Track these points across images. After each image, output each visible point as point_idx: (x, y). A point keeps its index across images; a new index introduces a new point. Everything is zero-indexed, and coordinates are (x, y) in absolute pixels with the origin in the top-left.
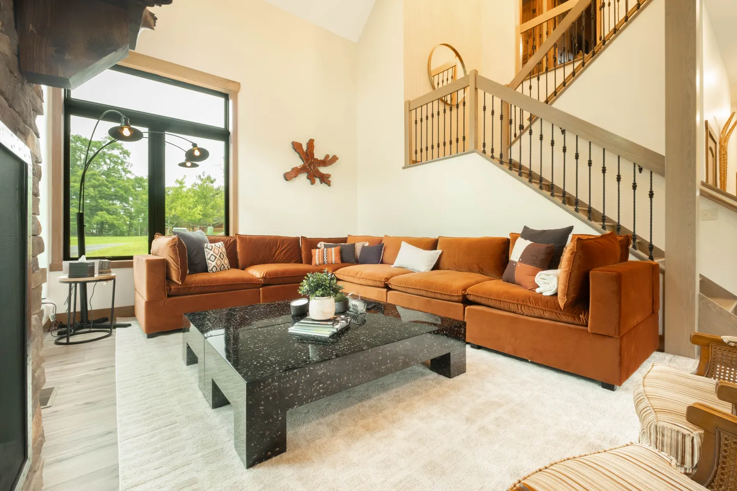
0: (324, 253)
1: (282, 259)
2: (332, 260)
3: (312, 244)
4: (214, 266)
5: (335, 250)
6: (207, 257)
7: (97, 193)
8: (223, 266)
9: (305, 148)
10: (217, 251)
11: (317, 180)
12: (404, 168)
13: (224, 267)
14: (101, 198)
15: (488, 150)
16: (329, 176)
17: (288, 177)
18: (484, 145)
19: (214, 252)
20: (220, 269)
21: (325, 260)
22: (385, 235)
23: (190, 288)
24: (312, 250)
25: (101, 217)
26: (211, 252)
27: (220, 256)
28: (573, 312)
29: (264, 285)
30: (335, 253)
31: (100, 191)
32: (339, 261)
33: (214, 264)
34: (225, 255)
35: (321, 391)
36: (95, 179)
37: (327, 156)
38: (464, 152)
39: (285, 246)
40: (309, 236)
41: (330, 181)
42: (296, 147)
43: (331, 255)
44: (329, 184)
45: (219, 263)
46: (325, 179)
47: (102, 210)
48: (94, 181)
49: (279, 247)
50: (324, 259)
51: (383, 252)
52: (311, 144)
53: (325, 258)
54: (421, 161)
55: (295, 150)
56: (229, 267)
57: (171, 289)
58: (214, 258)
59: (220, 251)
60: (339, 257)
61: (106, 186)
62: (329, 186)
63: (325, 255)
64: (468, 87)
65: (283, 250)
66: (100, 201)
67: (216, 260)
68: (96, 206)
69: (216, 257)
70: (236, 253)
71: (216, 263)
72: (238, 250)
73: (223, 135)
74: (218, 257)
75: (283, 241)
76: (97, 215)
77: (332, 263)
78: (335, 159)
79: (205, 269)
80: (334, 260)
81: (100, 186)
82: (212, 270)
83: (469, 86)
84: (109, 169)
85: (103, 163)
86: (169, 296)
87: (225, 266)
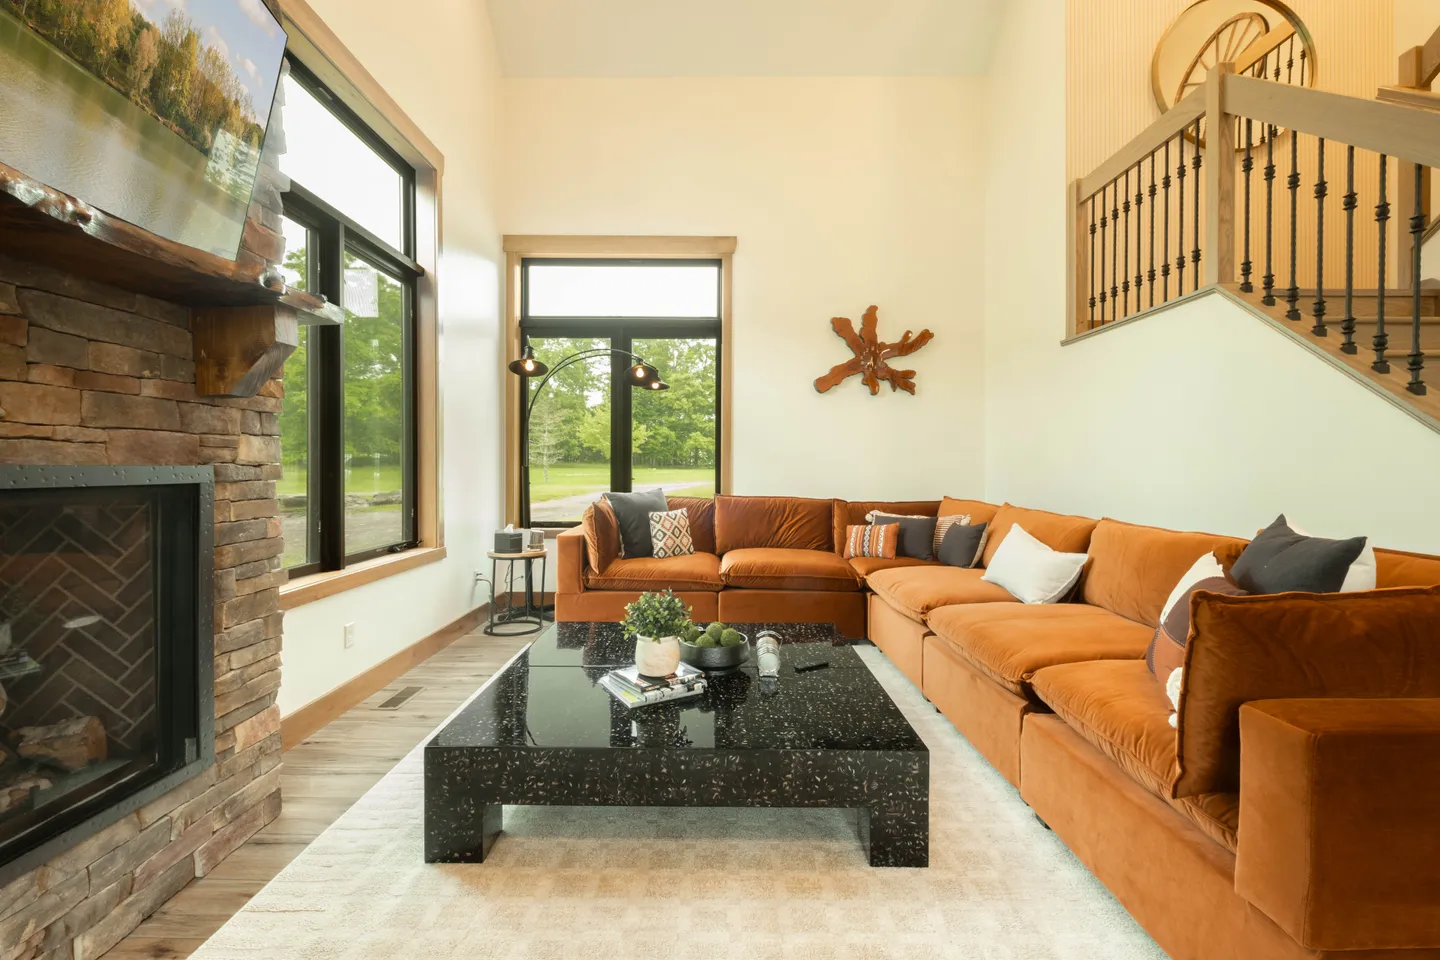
0: (864, 535)
1: (790, 540)
2: (877, 550)
3: (856, 513)
4: (661, 548)
5: (886, 531)
6: (653, 533)
7: (691, 404)
8: (678, 549)
9: (857, 326)
10: (667, 525)
11: (885, 386)
12: (1064, 343)
13: (681, 550)
14: (695, 412)
15: (1257, 279)
16: (910, 374)
17: (824, 385)
18: (1247, 268)
19: (663, 525)
20: (673, 552)
21: (866, 549)
22: (1006, 503)
23: (612, 580)
24: (849, 527)
25: (695, 440)
26: (658, 526)
27: (673, 533)
28: (1223, 815)
29: (726, 587)
30: (886, 537)
31: (694, 403)
32: (891, 554)
33: (661, 544)
34: (684, 531)
35: (541, 793)
36: (689, 385)
37: (906, 336)
38: (1199, 292)
39: (798, 517)
40: (851, 497)
41: (913, 385)
42: (841, 326)
43: (878, 537)
44: (910, 388)
45: (670, 543)
46: (903, 382)
47: (696, 430)
48: (688, 388)
49: (786, 519)
50: (863, 547)
51: (982, 541)
52: (870, 317)
53: (866, 544)
54: (1114, 319)
55: (837, 333)
56: (692, 550)
57: (588, 580)
58: (662, 535)
59: (675, 523)
60: (892, 543)
61: (702, 394)
62: (912, 392)
63: (867, 538)
64: (1205, 118)
65: (793, 525)
66: (694, 416)
67: (664, 540)
68: (690, 424)
69: (665, 534)
70: (712, 526)
71: (665, 544)
72: (716, 523)
73: (712, 328)
74: (669, 533)
75: (798, 507)
76: (690, 438)
77: (877, 556)
78: (926, 336)
79: (648, 552)
80: (880, 550)
81: (694, 395)
82: (657, 554)
83: (1203, 114)
84: (705, 368)
85: (698, 361)
86: (587, 589)
87: (683, 548)
